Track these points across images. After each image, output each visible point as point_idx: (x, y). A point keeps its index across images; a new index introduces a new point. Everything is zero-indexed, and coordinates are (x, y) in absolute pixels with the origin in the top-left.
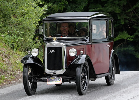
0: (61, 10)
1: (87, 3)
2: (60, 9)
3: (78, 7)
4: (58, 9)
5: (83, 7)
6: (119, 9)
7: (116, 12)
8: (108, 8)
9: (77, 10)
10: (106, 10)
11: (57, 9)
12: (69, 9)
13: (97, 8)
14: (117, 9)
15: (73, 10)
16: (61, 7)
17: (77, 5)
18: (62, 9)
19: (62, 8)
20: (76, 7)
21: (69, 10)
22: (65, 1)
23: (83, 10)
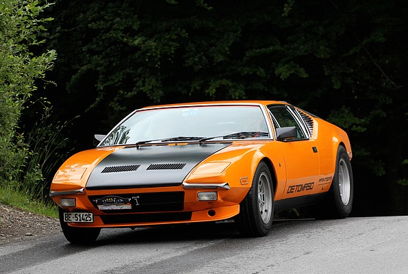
0: (169, 54)
1: (239, 32)
2: (166, 50)
3: (216, 46)
4: (161, 52)
5: (229, 45)
6: (327, 49)
7: (319, 57)
8: (296, 45)
9: (214, 53)
10: (291, 51)
11: (159, 52)
12: (192, 51)
13: (266, 47)
14: (322, 48)
15: (202, 53)
16: (170, 46)
17: (212, 41)
18: (173, 52)
19: (172, 48)
20: (212, 45)
21: (192, 53)
22: (179, 29)
23: (229, 53)
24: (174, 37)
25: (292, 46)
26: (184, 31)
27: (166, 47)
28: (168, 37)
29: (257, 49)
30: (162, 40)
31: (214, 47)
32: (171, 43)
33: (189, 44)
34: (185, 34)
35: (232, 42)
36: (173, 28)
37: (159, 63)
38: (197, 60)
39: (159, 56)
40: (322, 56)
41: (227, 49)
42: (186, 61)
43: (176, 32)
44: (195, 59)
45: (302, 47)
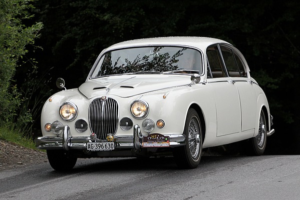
0: (130, 27)
1: (184, 12)
2: (128, 25)
3: (166, 22)
4: (124, 25)
5: (176, 21)
6: (250, 25)
7: (243, 31)
8: (226, 22)
9: (164, 27)
10: (223, 27)
12: (147, 25)
13: (204, 23)
16: (131, 21)
17: (163, 18)
18: (133, 26)
20: (163, 21)
21: (147, 27)
22: (138, 8)
23: (175, 27)
24: (135, 15)
25: (224, 23)
26: (142, 10)
27: (128, 22)
28: (130, 14)
29: (197, 25)
30: (126, 16)
31: (164, 23)
32: (132, 19)
33: (146, 20)
34: (142, 12)
35: (178, 19)
36: (133, 8)
37: (122, 34)
38: (152, 32)
39: (123, 29)
40: (246, 31)
41: (174, 24)
42: (143, 33)
43: (136, 11)
44: (150, 31)
45: (231, 23)
